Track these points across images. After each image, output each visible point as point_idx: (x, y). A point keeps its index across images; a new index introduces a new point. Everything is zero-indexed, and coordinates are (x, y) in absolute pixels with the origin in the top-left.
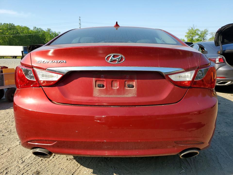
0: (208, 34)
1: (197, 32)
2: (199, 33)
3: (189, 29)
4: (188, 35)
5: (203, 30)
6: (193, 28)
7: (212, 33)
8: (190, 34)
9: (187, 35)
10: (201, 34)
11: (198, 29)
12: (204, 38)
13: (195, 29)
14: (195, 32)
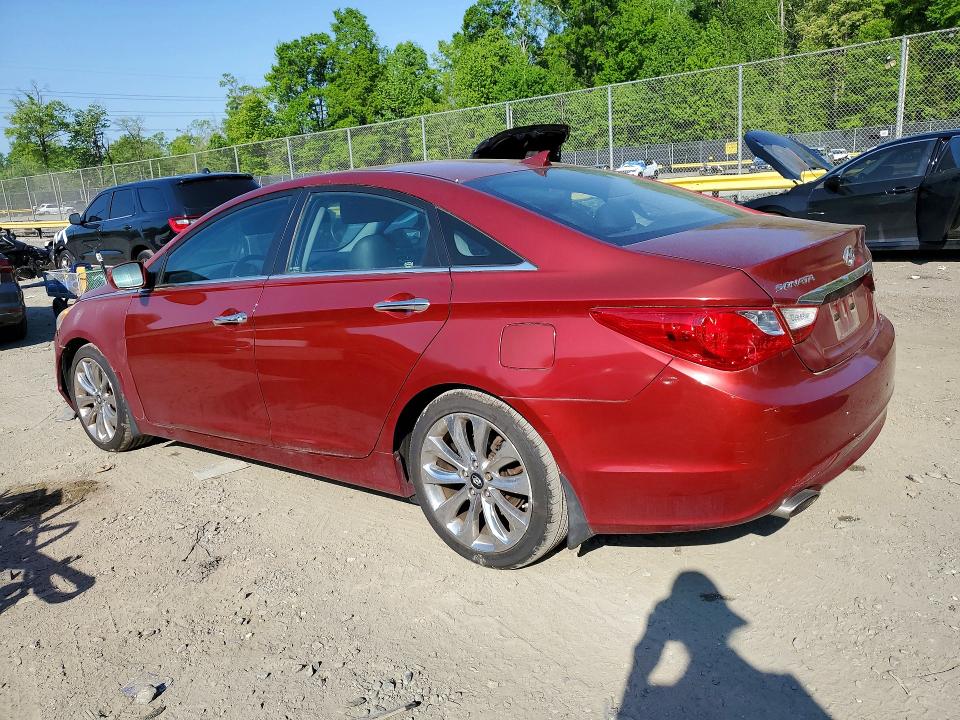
0: (108, 124)
1: (56, 113)
2: (70, 119)
3: (14, 98)
4: (17, 126)
5: (85, 108)
6: (36, 98)
7: (123, 121)
8: (27, 122)
9: (12, 127)
10: (79, 124)
11: (59, 104)
12: (95, 142)
13: (46, 101)
14: (52, 117)
